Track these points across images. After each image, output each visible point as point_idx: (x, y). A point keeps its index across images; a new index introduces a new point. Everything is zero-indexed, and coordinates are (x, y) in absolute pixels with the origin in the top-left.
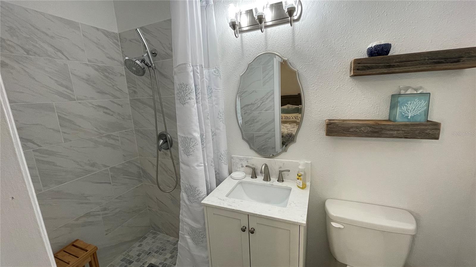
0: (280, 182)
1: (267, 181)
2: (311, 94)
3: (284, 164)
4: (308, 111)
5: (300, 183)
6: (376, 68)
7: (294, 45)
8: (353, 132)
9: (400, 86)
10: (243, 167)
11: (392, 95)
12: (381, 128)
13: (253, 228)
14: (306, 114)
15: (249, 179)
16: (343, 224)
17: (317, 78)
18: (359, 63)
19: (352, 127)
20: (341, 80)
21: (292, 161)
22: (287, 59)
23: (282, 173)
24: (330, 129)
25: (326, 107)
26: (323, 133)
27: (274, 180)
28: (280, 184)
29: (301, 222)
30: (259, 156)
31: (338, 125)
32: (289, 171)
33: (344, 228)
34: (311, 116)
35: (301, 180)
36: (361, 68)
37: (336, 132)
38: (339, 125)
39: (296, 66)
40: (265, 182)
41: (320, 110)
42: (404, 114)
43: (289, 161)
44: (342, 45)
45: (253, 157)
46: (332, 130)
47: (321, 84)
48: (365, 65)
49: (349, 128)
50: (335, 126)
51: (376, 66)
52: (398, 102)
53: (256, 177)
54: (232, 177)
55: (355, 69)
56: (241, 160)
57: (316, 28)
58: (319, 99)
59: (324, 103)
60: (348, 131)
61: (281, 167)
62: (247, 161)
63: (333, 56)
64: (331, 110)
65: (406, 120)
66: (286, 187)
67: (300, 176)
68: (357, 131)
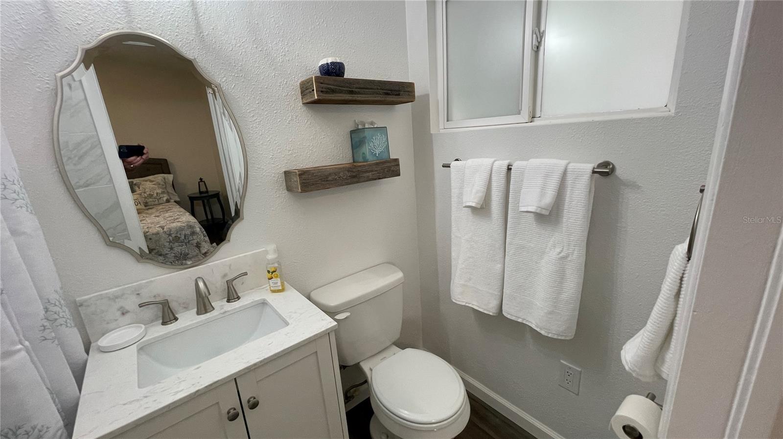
0: (235, 301)
1: (206, 312)
2: (252, 130)
3: (230, 266)
4: (253, 159)
5: (276, 283)
6: (340, 93)
7: (201, 33)
8: (332, 181)
9: (355, 121)
10: (127, 312)
11: (351, 131)
12: (358, 171)
13: (251, 398)
14: (251, 165)
15: (159, 330)
16: (348, 310)
17: (257, 102)
18: (322, 83)
19: (330, 174)
20: (292, 107)
21: (245, 256)
22: (193, 58)
23: (234, 283)
24: (304, 181)
25: (279, 150)
26: (284, 193)
27: (220, 305)
28: (236, 305)
29: (331, 326)
30: (167, 271)
31: (313, 174)
32: (246, 274)
33: (351, 314)
34: (260, 168)
35: (277, 277)
36: (325, 90)
37: (313, 184)
38: (315, 173)
39: (213, 75)
40: (203, 317)
41: (273, 156)
42: (373, 151)
43: (239, 257)
44: (283, 53)
45: (152, 279)
46: (307, 183)
47: (265, 113)
48: (329, 86)
49: (327, 177)
50: (310, 176)
51: (340, 89)
52: (365, 137)
53: (176, 319)
54: (103, 351)
55: (318, 91)
56: (115, 298)
57: (238, 12)
58: (267, 138)
59: (276, 144)
60: (327, 181)
61: (225, 275)
62: (138, 294)
63: (273, 68)
64: (289, 155)
65: (375, 158)
66: (252, 302)
67: (272, 273)
68: (336, 179)
